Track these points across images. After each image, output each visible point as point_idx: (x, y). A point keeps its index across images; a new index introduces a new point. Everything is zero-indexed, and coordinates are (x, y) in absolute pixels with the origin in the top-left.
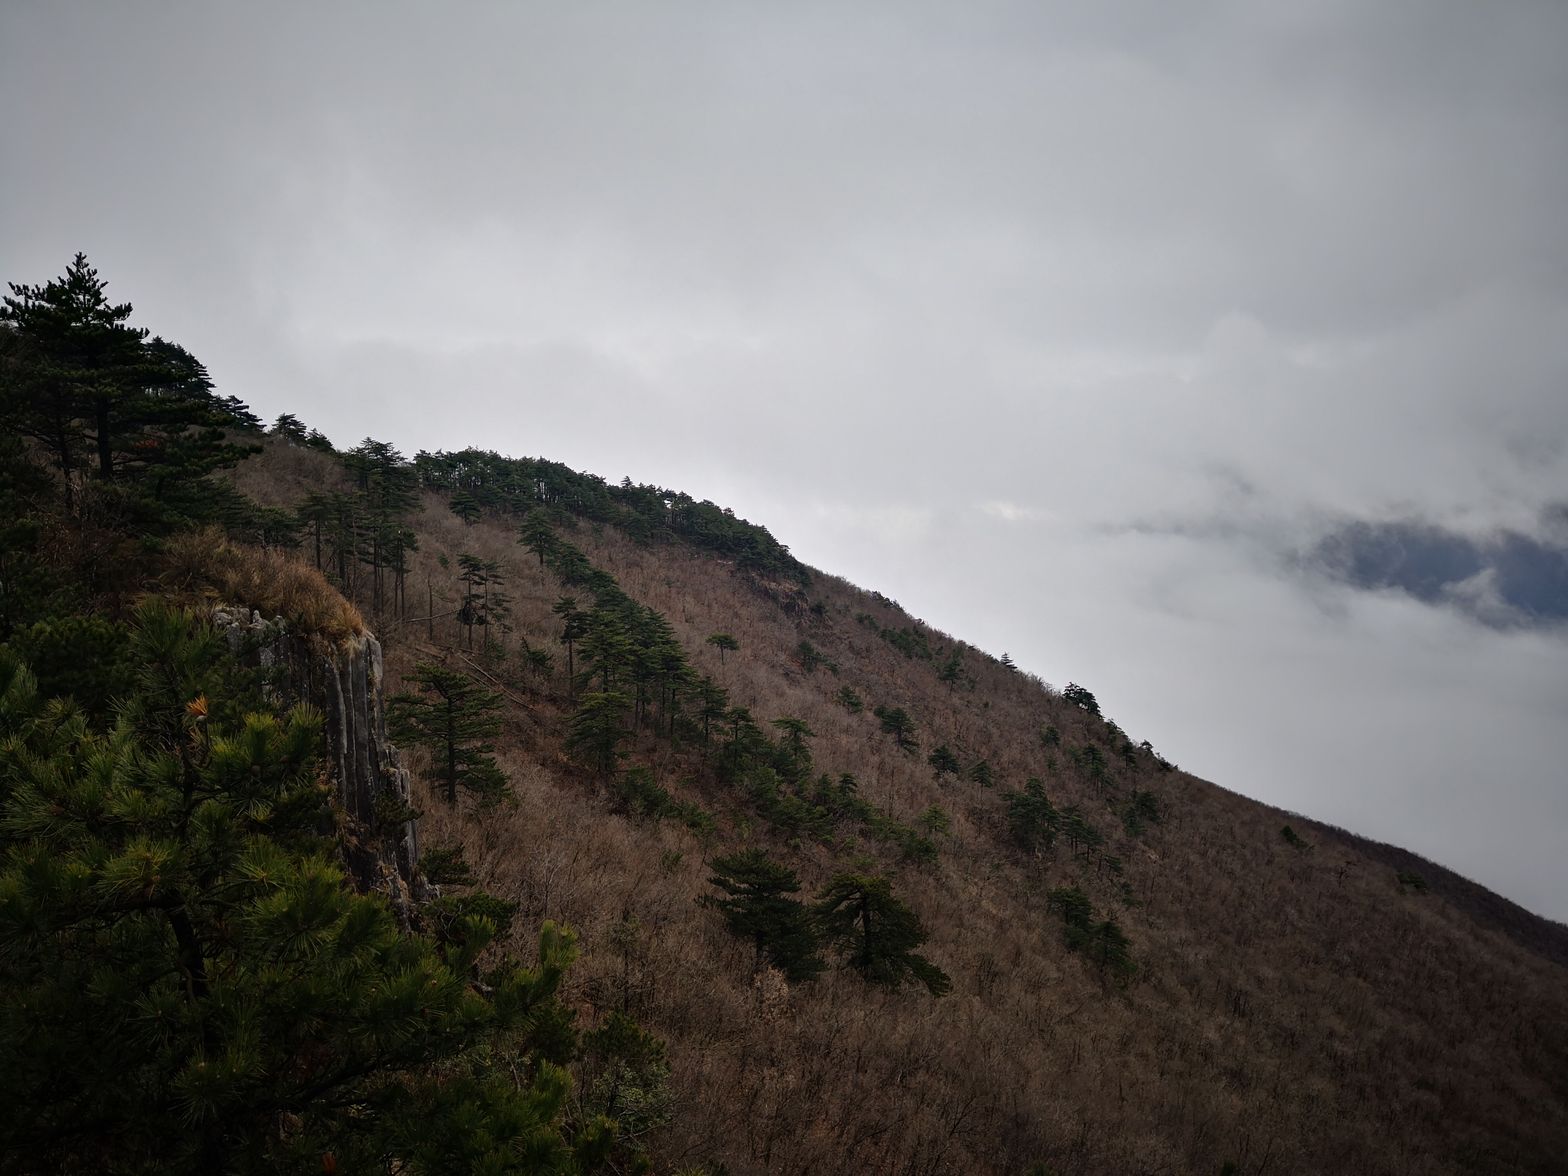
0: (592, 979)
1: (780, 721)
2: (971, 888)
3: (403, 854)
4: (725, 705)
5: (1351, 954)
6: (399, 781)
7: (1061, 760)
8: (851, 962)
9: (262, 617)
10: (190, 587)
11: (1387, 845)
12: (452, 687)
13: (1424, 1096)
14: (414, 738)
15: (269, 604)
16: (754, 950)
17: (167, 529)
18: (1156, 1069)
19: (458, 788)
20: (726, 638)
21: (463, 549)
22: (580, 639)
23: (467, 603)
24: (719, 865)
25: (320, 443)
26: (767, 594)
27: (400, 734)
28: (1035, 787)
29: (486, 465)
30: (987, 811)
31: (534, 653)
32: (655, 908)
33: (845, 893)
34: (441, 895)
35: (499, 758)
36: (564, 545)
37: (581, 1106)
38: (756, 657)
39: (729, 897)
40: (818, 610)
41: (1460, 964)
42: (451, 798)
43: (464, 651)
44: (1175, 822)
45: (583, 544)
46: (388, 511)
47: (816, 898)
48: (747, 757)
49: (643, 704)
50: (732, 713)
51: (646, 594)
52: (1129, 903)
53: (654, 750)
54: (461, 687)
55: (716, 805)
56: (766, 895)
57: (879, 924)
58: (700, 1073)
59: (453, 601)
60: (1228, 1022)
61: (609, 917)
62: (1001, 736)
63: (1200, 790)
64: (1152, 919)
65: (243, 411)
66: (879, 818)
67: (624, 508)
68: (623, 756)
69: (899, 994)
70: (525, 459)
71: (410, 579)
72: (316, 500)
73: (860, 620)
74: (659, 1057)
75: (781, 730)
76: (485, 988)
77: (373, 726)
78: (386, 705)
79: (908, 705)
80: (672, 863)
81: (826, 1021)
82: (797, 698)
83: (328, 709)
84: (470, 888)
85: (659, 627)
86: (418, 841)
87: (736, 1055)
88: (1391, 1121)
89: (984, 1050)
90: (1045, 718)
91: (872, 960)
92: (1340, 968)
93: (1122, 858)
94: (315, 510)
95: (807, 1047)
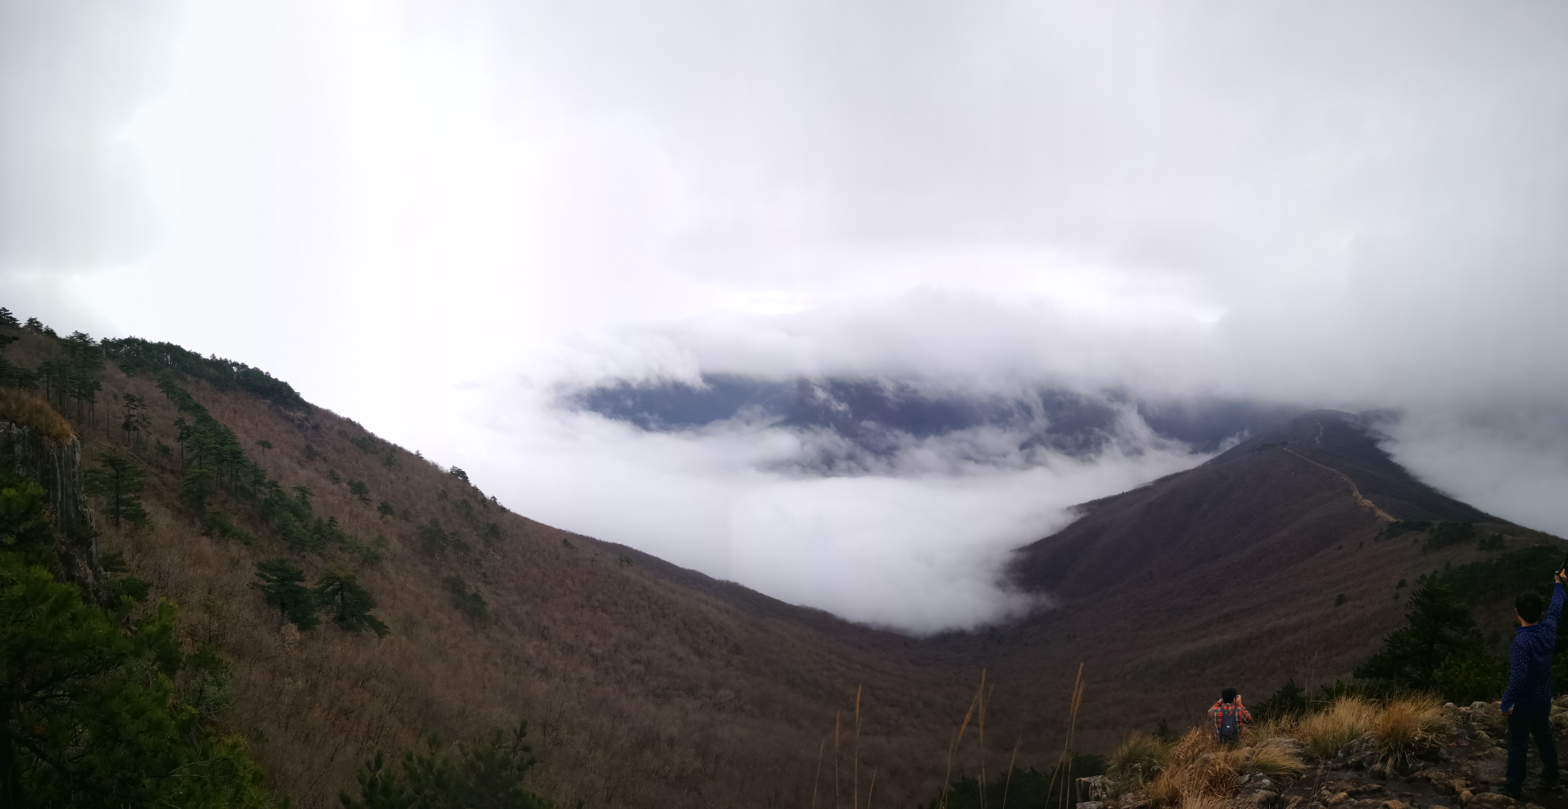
0: (191, 625)
1: (295, 488)
2: (400, 577)
3: (90, 556)
4: (264, 478)
5: (599, 601)
6: (89, 516)
7: (449, 507)
8: (334, 620)
9: (16, 427)
11: (614, 543)
12: (119, 464)
13: (636, 667)
14: (98, 492)
15: (20, 420)
16: (280, 613)
18: (502, 670)
19: (121, 519)
20: (265, 442)
21: (126, 390)
22: (187, 440)
23: (128, 419)
24: (261, 566)
25: (50, 333)
26: (288, 419)
27: (91, 489)
28: (435, 522)
29: (139, 346)
30: (409, 535)
31: (163, 447)
32: (226, 588)
33: (331, 582)
34: (110, 578)
35: (143, 503)
36: (180, 389)
37: (185, 695)
38: (282, 452)
39: (266, 584)
40: (316, 427)
41: (649, 598)
42: (117, 524)
43: (125, 445)
44: (509, 539)
45: (189, 389)
46: (86, 370)
47: (314, 585)
48: (276, 507)
49: (221, 477)
50: (269, 483)
51: (223, 417)
52: (486, 583)
53: (226, 502)
54: (124, 464)
55: (260, 533)
56: (286, 582)
57: (349, 599)
58: (249, 680)
59: (120, 418)
60: (539, 644)
61: (200, 592)
62: (416, 495)
64: (498, 591)
65: (9, 316)
66: (350, 540)
67: (212, 371)
68: (210, 504)
69: (361, 636)
70: (160, 343)
71: (97, 406)
72: (47, 364)
73: (340, 433)
74: (227, 670)
75: (296, 492)
76: (133, 628)
77: (75, 486)
78: (82, 474)
79: (366, 479)
80: (235, 563)
81: (320, 652)
82: (305, 475)
83: (51, 477)
84: (126, 574)
85: (230, 435)
86: (99, 548)
87: (270, 670)
88: (621, 683)
89: (408, 665)
90: (440, 486)
91: (345, 619)
92: (594, 609)
93: (482, 558)
94: (47, 369)
95: (308, 666)
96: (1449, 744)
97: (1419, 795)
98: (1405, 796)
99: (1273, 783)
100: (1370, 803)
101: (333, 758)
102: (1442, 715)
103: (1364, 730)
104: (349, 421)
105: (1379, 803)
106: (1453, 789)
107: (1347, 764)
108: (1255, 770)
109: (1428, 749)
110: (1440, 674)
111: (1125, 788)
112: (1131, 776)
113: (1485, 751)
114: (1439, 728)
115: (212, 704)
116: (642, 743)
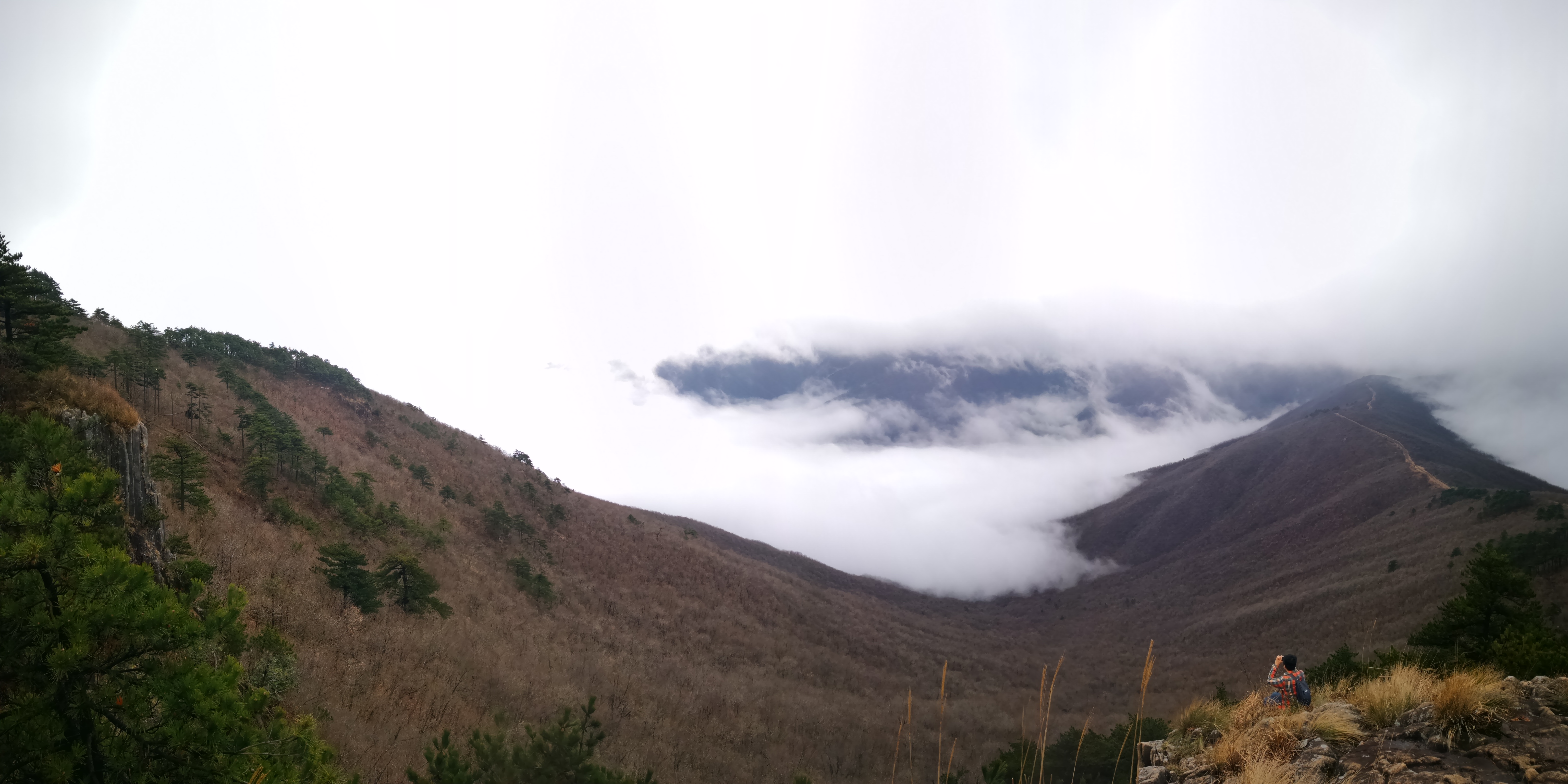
0: (255, 609)
1: (356, 473)
2: (464, 560)
3: (158, 537)
4: (325, 465)
5: (665, 574)
6: (156, 499)
7: (512, 490)
8: (397, 602)
9: (87, 414)
10: (51, 398)
11: (679, 517)
12: (183, 451)
13: (702, 636)
14: (164, 477)
15: (90, 408)
16: (343, 596)
17: (40, 368)
18: (568, 649)
19: (186, 503)
20: (326, 429)
21: (188, 379)
22: (248, 428)
23: (190, 408)
24: (323, 550)
25: (117, 323)
26: (348, 406)
27: (157, 474)
28: (499, 505)
29: (199, 335)
30: (472, 519)
31: (223, 435)
32: (288, 572)
33: (393, 566)
34: (177, 559)
35: (206, 490)
36: (239, 378)
37: (249, 675)
38: (342, 439)
39: (329, 568)
40: (377, 413)
41: (714, 568)
42: (182, 508)
43: (189, 433)
44: (574, 519)
45: (249, 378)
46: (151, 358)
47: (377, 569)
48: (337, 493)
49: (281, 463)
50: (329, 469)
51: (282, 405)
52: (551, 563)
53: (287, 488)
54: (187, 451)
55: (321, 519)
56: (349, 566)
57: (412, 582)
58: (313, 661)
59: (183, 406)
60: (606, 620)
61: (263, 576)
62: (479, 479)
63: (586, 501)
64: (564, 570)
65: (78, 307)
66: (412, 525)
67: (271, 359)
68: (271, 491)
69: (424, 619)
70: (219, 332)
71: (162, 394)
72: (115, 353)
73: (400, 418)
74: (291, 652)
75: (356, 478)
76: (199, 609)
77: (143, 471)
78: (150, 459)
79: (427, 463)
80: (297, 549)
81: (383, 634)
82: (365, 461)
83: (120, 461)
84: (190, 557)
85: (290, 423)
86: (166, 530)
87: (333, 652)
88: (688, 652)
89: (473, 645)
90: (503, 469)
91: (408, 601)
92: (660, 582)
93: (546, 539)
94: (114, 358)
95: (372, 648)
96: (1512, 720)
97: (1481, 770)
98: (1466, 770)
99: (1331, 748)
100: (1429, 775)
101: (397, 735)
102: (1503, 688)
103: (1421, 700)
104: (410, 406)
105: (1439, 776)
106: (1517, 766)
107: (1404, 734)
108: (1313, 734)
109: (1490, 724)
110: (1499, 645)
111: (1186, 752)
112: (1192, 740)
113: (1550, 728)
114: (1501, 702)
115: (276, 684)
116: (709, 710)
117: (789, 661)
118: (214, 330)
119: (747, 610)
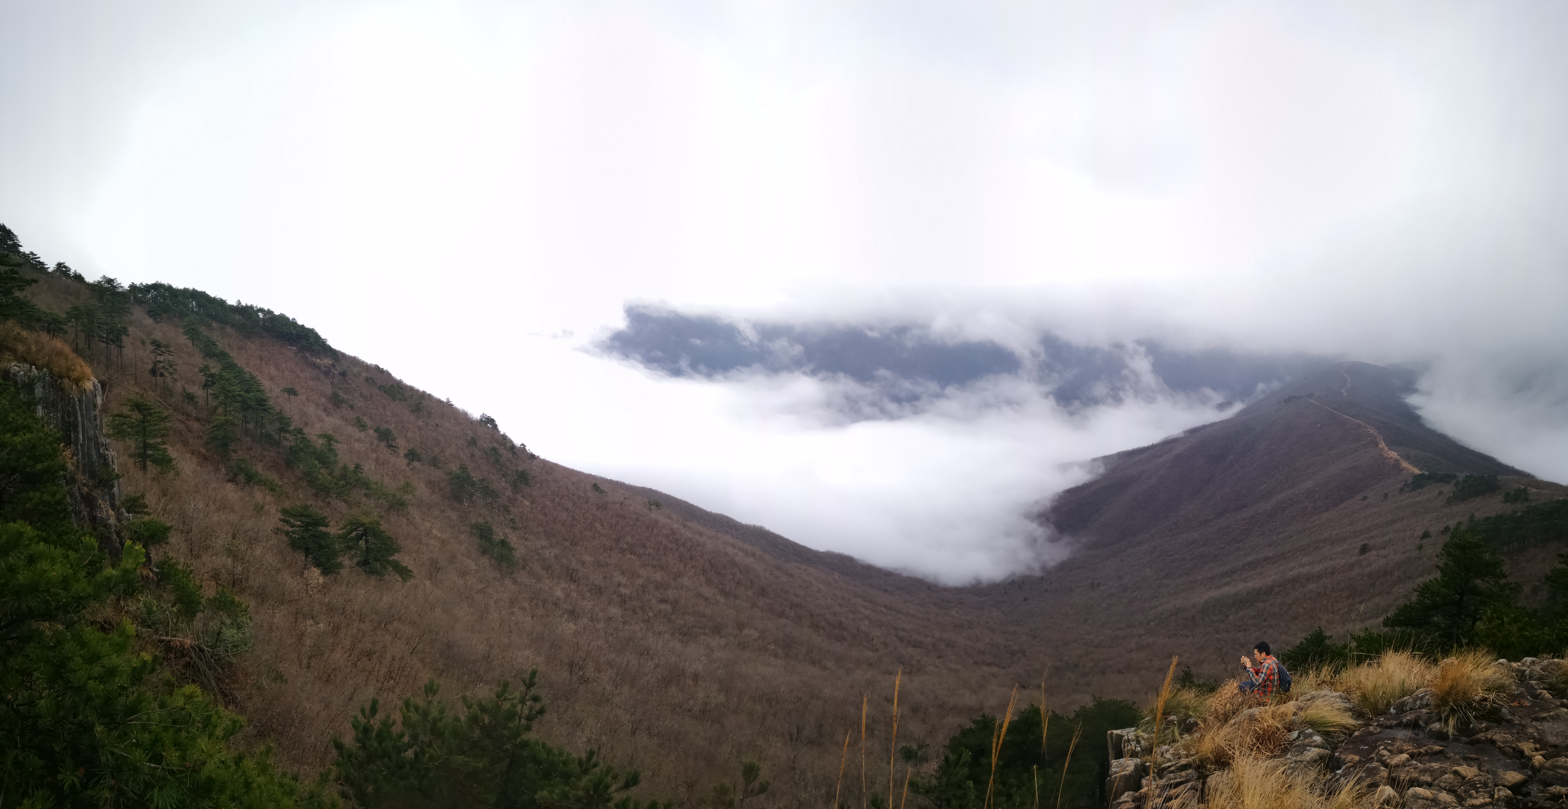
0: (215, 569)
1: (321, 435)
2: (426, 523)
3: (112, 497)
4: (290, 426)
5: (627, 543)
6: (110, 458)
7: (478, 454)
8: (358, 564)
9: (36, 369)
12: (144, 409)
13: (663, 606)
14: (125, 436)
15: (40, 363)
16: (304, 558)
18: (529, 614)
19: (148, 463)
20: (292, 389)
21: (153, 336)
22: (212, 388)
23: (155, 365)
24: (285, 512)
25: (79, 278)
26: (314, 366)
27: (118, 433)
28: (463, 468)
29: (165, 291)
30: (437, 482)
31: (188, 394)
32: (250, 533)
33: (354, 528)
34: (133, 519)
35: (169, 448)
36: (204, 336)
37: (204, 637)
38: (308, 400)
39: (290, 529)
40: (343, 374)
41: (677, 540)
42: (144, 468)
43: (153, 391)
44: (538, 485)
45: (215, 336)
46: (114, 315)
47: (339, 530)
48: (302, 454)
49: (246, 424)
50: (294, 430)
51: (248, 364)
52: (514, 528)
53: (251, 449)
54: (150, 410)
55: (285, 480)
56: (310, 528)
57: (373, 544)
58: (272, 623)
59: (147, 363)
60: (567, 586)
61: (225, 537)
62: (445, 442)
63: (551, 468)
64: (527, 536)
65: (37, 260)
66: (376, 487)
67: (237, 317)
68: (235, 451)
69: (384, 581)
70: (185, 288)
71: (125, 351)
72: (75, 308)
73: (367, 380)
74: (247, 613)
75: (321, 440)
76: (155, 569)
77: (97, 429)
79: (393, 426)
80: (259, 509)
81: (343, 595)
82: (331, 422)
83: (72, 419)
84: (148, 517)
85: (255, 382)
86: (123, 489)
87: (292, 613)
88: (648, 622)
89: (431, 609)
90: (469, 432)
91: (369, 563)
92: (622, 551)
93: (510, 505)
94: (75, 314)
95: (331, 609)
96: (1511, 704)
99: (1324, 740)
100: (1436, 767)
101: (353, 697)
102: (1498, 672)
103: (1416, 686)
104: (377, 368)
106: (1521, 753)
107: (1401, 722)
108: (1304, 726)
109: (1490, 709)
110: (1482, 627)
111: (1161, 740)
112: (1166, 729)
113: (1550, 712)
114: (1499, 687)
115: (229, 646)
116: (668, 679)
117: (750, 633)
118: (181, 286)
119: (709, 582)
